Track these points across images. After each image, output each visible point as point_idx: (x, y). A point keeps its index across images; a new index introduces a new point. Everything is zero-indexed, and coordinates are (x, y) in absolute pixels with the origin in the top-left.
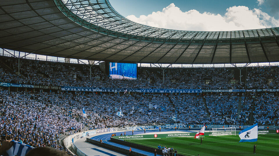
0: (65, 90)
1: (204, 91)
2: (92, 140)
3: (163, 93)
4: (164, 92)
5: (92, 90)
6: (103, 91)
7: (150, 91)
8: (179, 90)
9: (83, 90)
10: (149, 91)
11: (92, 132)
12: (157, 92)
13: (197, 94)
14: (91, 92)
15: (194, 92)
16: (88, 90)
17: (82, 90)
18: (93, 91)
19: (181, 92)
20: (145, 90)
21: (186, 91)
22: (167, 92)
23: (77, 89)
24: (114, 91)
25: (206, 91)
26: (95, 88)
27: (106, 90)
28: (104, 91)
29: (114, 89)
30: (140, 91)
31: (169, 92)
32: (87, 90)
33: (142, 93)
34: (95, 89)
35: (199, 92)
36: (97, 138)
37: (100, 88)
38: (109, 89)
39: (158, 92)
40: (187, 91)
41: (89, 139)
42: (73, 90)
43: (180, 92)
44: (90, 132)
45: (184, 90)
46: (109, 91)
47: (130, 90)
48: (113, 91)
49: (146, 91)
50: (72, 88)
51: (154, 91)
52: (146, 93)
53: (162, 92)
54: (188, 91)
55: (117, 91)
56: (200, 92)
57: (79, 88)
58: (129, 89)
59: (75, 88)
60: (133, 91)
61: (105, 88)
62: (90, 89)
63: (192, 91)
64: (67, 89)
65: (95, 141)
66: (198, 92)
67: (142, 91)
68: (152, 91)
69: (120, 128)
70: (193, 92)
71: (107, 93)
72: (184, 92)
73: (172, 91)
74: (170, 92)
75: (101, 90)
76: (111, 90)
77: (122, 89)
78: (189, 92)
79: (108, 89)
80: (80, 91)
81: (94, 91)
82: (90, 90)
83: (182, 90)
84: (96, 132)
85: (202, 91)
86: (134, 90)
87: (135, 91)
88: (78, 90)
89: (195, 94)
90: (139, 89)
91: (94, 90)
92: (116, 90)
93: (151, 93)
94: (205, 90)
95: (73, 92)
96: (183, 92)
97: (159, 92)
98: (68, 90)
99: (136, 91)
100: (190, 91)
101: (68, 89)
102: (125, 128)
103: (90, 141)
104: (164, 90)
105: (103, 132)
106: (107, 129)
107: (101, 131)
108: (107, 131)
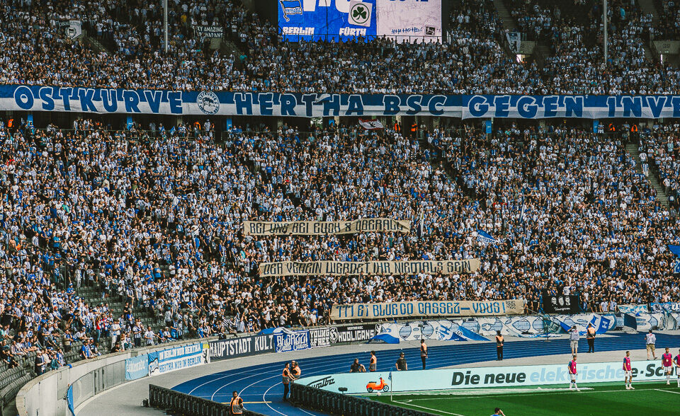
0: (17, 108)
2: (182, 397)
4: (612, 112)
5: (173, 109)
6: (239, 110)
7: (521, 111)
9: (121, 107)
10: (515, 109)
11: (180, 351)
12: (568, 113)
14: (168, 121)
16: (155, 106)
17: (115, 106)
18: (180, 110)
20: (490, 101)
22: (626, 113)
23: (86, 101)
24: (309, 111)
26: (191, 97)
27: (256, 109)
28: (249, 111)
29: (309, 100)
30: (464, 112)
31: (638, 112)
32: (144, 107)
33: (476, 123)
34: (194, 101)
36: (211, 388)
37: (225, 97)
38: (276, 103)
39: (574, 115)
41: (165, 391)
42: (63, 109)
44: (167, 354)
46: (277, 110)
47: (404, 104)
48: (300, 110)
49: (498, 112)
50: (56, 97)
51: (547, 113)
52: (502, 122)
53: (593, 112)
55: (326, 112)
57: (97, 99)
58: (396, 101)
59: (75, 98)
60: (418, 109)
61: (255, 95)
62: (165, 100)
64: (30, 103)
65: (200, 401)
67: (472, 111)
68: (533, 110)
69: (344, 329)
71: (268, 122)
73: (657, 111)
74: (647, 112)
75: (229, 109)
76: (291, 108)
77: (355, 100)
79: (269, 97)
80: (104, 111)
81: (184, 113)
82: (162, 104)
84: (202, 355)
86: (424, 103)
87: (432, 110)
88: (93, 108)
90: (460, 101)
91: (189, 108)
92: (318, 102)
93: (527, 123)
95: (64, 120)
97: (579, 112)
98: (33, 108)
99: (438, 108)
101: (38, 104)
102: (377, 333)
103: (169, 402)
104: (611, 102)
105: (245, 351)
106: (271, 337)
107: (234, 346)
108: (267, 348)
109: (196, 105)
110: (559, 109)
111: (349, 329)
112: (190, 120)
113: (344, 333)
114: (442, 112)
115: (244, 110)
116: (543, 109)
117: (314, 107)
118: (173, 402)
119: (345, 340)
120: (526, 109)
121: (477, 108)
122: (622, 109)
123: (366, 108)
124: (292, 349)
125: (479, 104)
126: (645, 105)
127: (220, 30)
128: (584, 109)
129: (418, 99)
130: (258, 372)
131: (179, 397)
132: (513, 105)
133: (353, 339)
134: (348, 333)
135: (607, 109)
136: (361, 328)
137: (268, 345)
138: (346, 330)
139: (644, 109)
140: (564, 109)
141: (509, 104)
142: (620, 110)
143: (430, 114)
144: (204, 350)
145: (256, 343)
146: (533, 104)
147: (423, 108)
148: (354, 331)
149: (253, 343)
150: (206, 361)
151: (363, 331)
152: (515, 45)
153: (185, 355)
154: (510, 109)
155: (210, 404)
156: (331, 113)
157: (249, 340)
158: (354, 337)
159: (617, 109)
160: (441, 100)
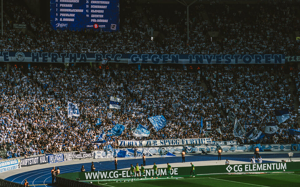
1: (291, 59)
2: (9, 183)
3: (186, 65)
4: (191, 61)
5: (5, 59)
6: (33, 60)
7: (153, 61)
8: (226, 58)
10: (151, 60)
11: (8, 163)
12: (173, 61)
13: (272, 66)
15: (266, 61)
18: (8, 60)
19: (233, 61)
20: (140, 56)
21: (244, 61)
22: (197, 62)
24: (64, 61)
25: (295, 59)
26: (12, 54)
27: (41, 59)
28: (38, 60)
29: (63, 56)
30: (129, 61)
31: (202, 61)
33: (134, 65)
34: (14, 56)
35: (278, 63)
36: (21, 179)
37: (27, 54)
38: (50, 57)
39: (175, 63)
40: (247, 60)
41: (2, 180)
43: (230, 61)
44: (3, 165)
45: (241, 58)
46: (49, 60)
48: (59, 60)
49: (143, 61)
51: (164, 61)
52: (145, 65)
53: (183, 61)
54: (250, 60)
55: (70, 61)
56: (280, 61)
58: (101, 56)
60: (110, 60)
61: (40, 53)
62: (1, 55)
63: (260, 59)
65: (17, 185)
66: (276, 61)
67: (132, 60)
68: (158, 60)
70: (263, 61)
71: (44, 66)
72: (240, 61)
73: (209, 61)
74: (205, 61)
75: (29, 59)
76: (55, 59)
77: (83, 55)
78: (253, 61)
79: (46, 54)
81: (10, 60)
83: (235, 56)
84: (18, 165)
85: (286, 60)
86: (112, 57)
87: (115, 60)
89: (268, 67)
90: (127, 56)
92: (68, 57)
93: (155, 65)
94: (293, 57)
96: (236, 61)
97: (177, 61)
99: (118, 59)
100: (257, 61)
102: (92, 155)
103: (3, 185)
104: (191, 57)
105: (36, 163)
106: (47, 157)
107: (31, 161)
108: (45, 161)
109: (15, 57)
110: (169, 60)
111: (80, 153)
112: (12, 64)
113: (78, 155)
114: (120, 61)
115: (35, 60)
116: (162, 60)
117: (66, 59)
118: (5, 185)
119: (78, 158)
120: (155, 60)
121: (134, 60)
122: (195, 60)
123: (87, 59)
124: (56, 162)
125: (135, 58)
126: (204, 58)
127: (25, 25)
128: (179, 60)
129: (110, 56)
130: (42, 172)
131: (8, 183)
132: (150, 58)
133: (82, 158)
134: (80, 155)
135: (189, 60)
136: (85, 152)
137: (46, 160)
138: (79, 154)
139: (204, 60)
140: (171, 60)
141: (148, 58)
142: (194, 60)
143: (114, 62)
144: (19, 163)
145: (41, 159)
146: (158, 58)
147: (112, 59)
148: (82, 154)
149: (39, 159)
150: (19, 167)
151: (86, 154)
152: (150, 33)
153: (11, 165)
154: (148, 60)
155: (21, 186)
156: (73, 62)
157: (38, 158)
158: (82, 156)
159: (193, 60)
160: (120, 56)
